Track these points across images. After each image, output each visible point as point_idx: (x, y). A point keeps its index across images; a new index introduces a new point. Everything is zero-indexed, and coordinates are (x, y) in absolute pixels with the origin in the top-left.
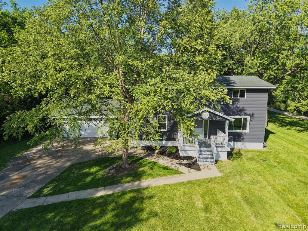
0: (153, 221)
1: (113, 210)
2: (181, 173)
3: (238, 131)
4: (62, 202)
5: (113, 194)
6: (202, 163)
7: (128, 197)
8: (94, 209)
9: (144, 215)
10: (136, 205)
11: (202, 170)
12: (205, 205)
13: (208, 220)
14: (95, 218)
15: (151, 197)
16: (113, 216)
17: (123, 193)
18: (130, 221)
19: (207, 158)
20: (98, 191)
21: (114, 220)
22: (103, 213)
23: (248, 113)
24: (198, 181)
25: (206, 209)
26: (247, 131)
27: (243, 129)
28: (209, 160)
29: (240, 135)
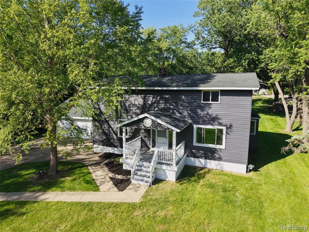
3: (212, 146)
6: (136, 182)
26: (223, 147)
27: (218, 143)
28: (145, 179)
29: (214, 151)
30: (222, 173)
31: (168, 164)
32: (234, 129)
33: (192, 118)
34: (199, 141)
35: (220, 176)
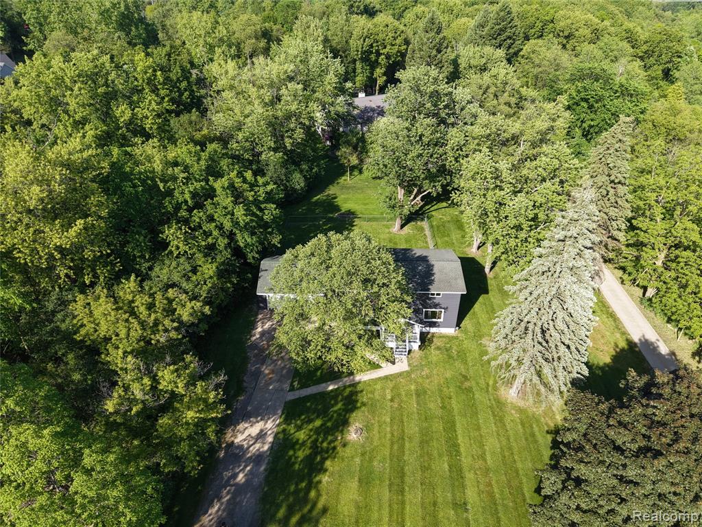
0: (363, 408)
1: (341, 401)
2: (381, 367)
3: (434, 320)
4: (310, 395)
5: (338, 388)
6: (398, 356)
7: (348, 390)
8: (331, 400)
9: (359, 405)
10: (354, 397)
11: (397, 364)
12: (392, 396)
13: (391, 407)
14: (333, 406)
15: (362, 391)
16: (342, 405)
17: (345, 387)
18: (351, 408)
19: (402, 351)
20: (329, 385)
21: (343, 407)
22: (336, 403)
23: (443, 307)
24: (391, 375)
25: (392, 400)
26: (441, 320)
27: (438, 318)
28: (404, 353)
29: (435, 323)
30: (442, 336)
31: (414, 342)
32: (449, 309)
33: (422, 305)
34: (426, 318)
35: (441, 339)
